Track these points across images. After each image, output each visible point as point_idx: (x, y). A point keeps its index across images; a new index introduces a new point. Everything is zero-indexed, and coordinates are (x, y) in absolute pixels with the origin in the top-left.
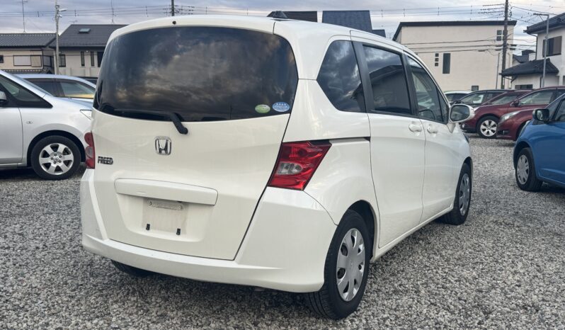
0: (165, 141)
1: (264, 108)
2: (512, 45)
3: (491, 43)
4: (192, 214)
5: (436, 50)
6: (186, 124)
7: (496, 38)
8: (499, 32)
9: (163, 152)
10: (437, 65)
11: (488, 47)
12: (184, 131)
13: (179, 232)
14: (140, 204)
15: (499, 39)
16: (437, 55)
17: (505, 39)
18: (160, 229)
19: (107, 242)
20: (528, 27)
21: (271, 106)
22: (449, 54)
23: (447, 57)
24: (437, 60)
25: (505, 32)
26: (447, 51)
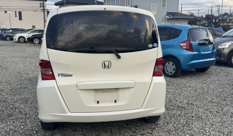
0: (108, 63)
1: (151, 46)
2: (47, 9)
3: (38, 8)
4: (121, 92)
5: (15, 10)
6: (120, 54)
7: (39, 6)
8: (40, 4)
9: (107, 67)
10: (16, 16)
11: (37, 10)
12: (119, 57)
13: (115, 101)
14: (92, 92)
15: (41, 7)
16: (16, 12)
17: (43, 7)
18: (106, 102)
19: (69, 114)
20: (55, 3)
21: (153, 45)
22: (21, 12)
23: (20, 13)
24: (16, 14)
25: (43, 4)
26: (20, 10)
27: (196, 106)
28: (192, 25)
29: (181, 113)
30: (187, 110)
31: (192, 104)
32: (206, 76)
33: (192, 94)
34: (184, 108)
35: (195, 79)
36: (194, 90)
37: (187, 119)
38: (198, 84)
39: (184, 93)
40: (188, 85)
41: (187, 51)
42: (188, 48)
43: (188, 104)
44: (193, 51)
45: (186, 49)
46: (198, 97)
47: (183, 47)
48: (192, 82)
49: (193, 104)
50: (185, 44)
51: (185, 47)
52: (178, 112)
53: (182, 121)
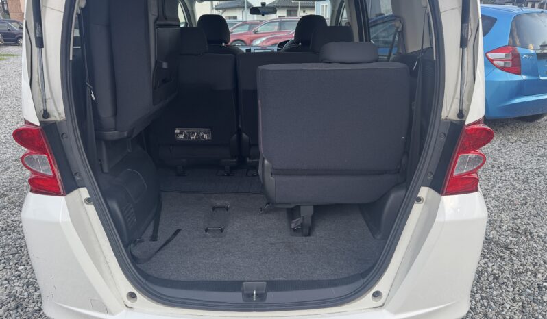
27: (542, 243)
28: (520, 6)
29: (500, 267)
30: (518, 255)
31: (528, 234)
32: (541, 133)
33: (520, 191)
34: (506, 247)
35: (516, 141)
36: (521, 178)
37: (523, 298)
38: (528, 158)
39: (497, 186)
40: (503, 161)
41: (504, 73)
42: (510, 65)
43: (516, 231)
44: (519, 73)
45: (502, 68)
46: (538, 206)
47: (495, 62)
48: (509, 151)
49: (531, 234)
50: (502, 55)
51: (501, 63)
52: (490, 265)
53: (508, 306)
